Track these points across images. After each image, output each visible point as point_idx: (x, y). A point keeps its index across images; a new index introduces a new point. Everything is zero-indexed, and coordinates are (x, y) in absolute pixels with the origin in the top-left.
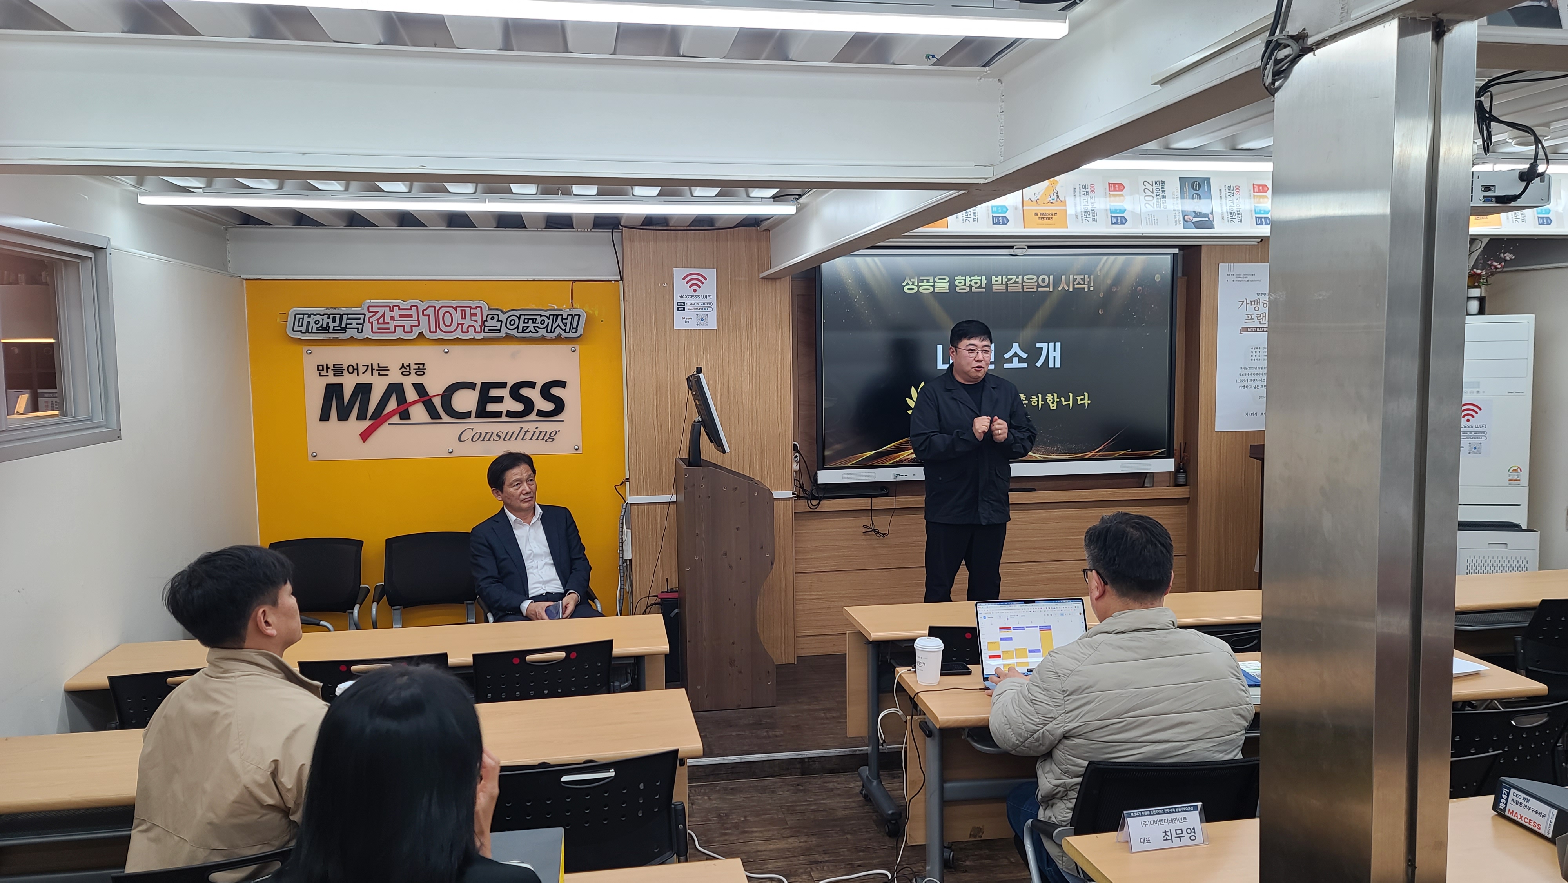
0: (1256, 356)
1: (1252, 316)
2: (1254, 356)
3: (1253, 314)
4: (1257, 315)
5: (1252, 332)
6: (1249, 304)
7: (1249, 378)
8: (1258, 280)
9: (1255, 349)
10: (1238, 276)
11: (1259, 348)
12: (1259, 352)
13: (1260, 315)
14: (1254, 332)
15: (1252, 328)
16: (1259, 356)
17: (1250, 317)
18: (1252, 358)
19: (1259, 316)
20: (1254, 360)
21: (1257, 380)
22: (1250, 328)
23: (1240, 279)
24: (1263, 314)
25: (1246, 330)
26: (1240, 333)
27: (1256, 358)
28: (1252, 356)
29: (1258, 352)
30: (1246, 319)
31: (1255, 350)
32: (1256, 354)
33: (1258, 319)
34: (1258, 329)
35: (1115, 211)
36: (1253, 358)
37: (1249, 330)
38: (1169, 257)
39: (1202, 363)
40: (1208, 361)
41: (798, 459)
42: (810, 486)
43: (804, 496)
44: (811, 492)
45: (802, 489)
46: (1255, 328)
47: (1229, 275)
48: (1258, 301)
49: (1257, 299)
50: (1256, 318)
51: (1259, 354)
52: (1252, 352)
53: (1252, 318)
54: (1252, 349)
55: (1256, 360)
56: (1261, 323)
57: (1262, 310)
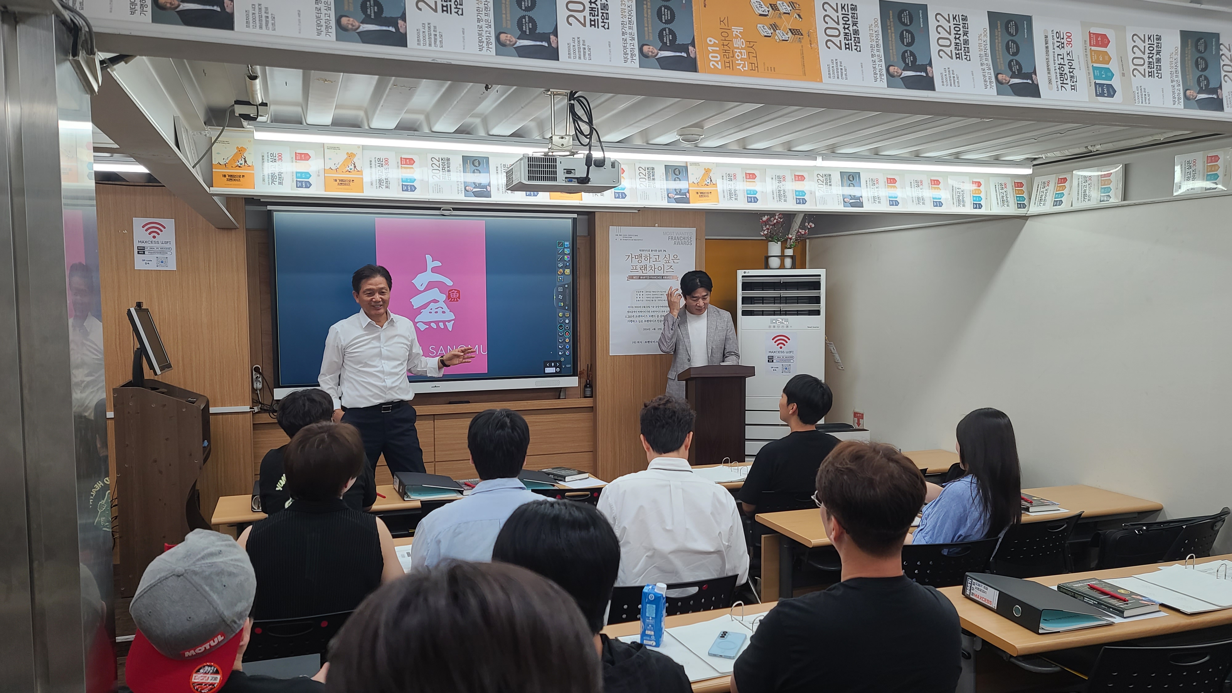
3: (637, 265)
4: (640, 266)
5: (637, 279)
6: (633, 257)
7: (635, 314)
8: (640, 240)
9: (639, 292)
10: (625, 236)
11: (643, 292)
15: (637, 276)
16: (643, 298)
17: (635, 268)
19: (642, 267)
21: (641, 317)
22: (634, 276)
23: (626, 238)
24: (645, 265)
25: (631, 277)
26: (627, 280)
29: (641, 295)
30: (632, 270)
34: (641, 278)
36: (638, 299)
37: (634, 278)
38: (571, 220)
39: (598, 303)
40: (603, 301)
41: (260, 379)
42: (268, 402)
43: (262, 410)
44: (269, 407)
45: (263, 404)
46: (639, 277)
47: (618, 235)
48: (641, 256)
49: (640, 254)
50: (640, 269)
51: (643, 296)
52: (637, 295)
53: (637, 268)
54: (637, 292)
55: (640, 300)
56: (643, 272)
57: (644, 263)
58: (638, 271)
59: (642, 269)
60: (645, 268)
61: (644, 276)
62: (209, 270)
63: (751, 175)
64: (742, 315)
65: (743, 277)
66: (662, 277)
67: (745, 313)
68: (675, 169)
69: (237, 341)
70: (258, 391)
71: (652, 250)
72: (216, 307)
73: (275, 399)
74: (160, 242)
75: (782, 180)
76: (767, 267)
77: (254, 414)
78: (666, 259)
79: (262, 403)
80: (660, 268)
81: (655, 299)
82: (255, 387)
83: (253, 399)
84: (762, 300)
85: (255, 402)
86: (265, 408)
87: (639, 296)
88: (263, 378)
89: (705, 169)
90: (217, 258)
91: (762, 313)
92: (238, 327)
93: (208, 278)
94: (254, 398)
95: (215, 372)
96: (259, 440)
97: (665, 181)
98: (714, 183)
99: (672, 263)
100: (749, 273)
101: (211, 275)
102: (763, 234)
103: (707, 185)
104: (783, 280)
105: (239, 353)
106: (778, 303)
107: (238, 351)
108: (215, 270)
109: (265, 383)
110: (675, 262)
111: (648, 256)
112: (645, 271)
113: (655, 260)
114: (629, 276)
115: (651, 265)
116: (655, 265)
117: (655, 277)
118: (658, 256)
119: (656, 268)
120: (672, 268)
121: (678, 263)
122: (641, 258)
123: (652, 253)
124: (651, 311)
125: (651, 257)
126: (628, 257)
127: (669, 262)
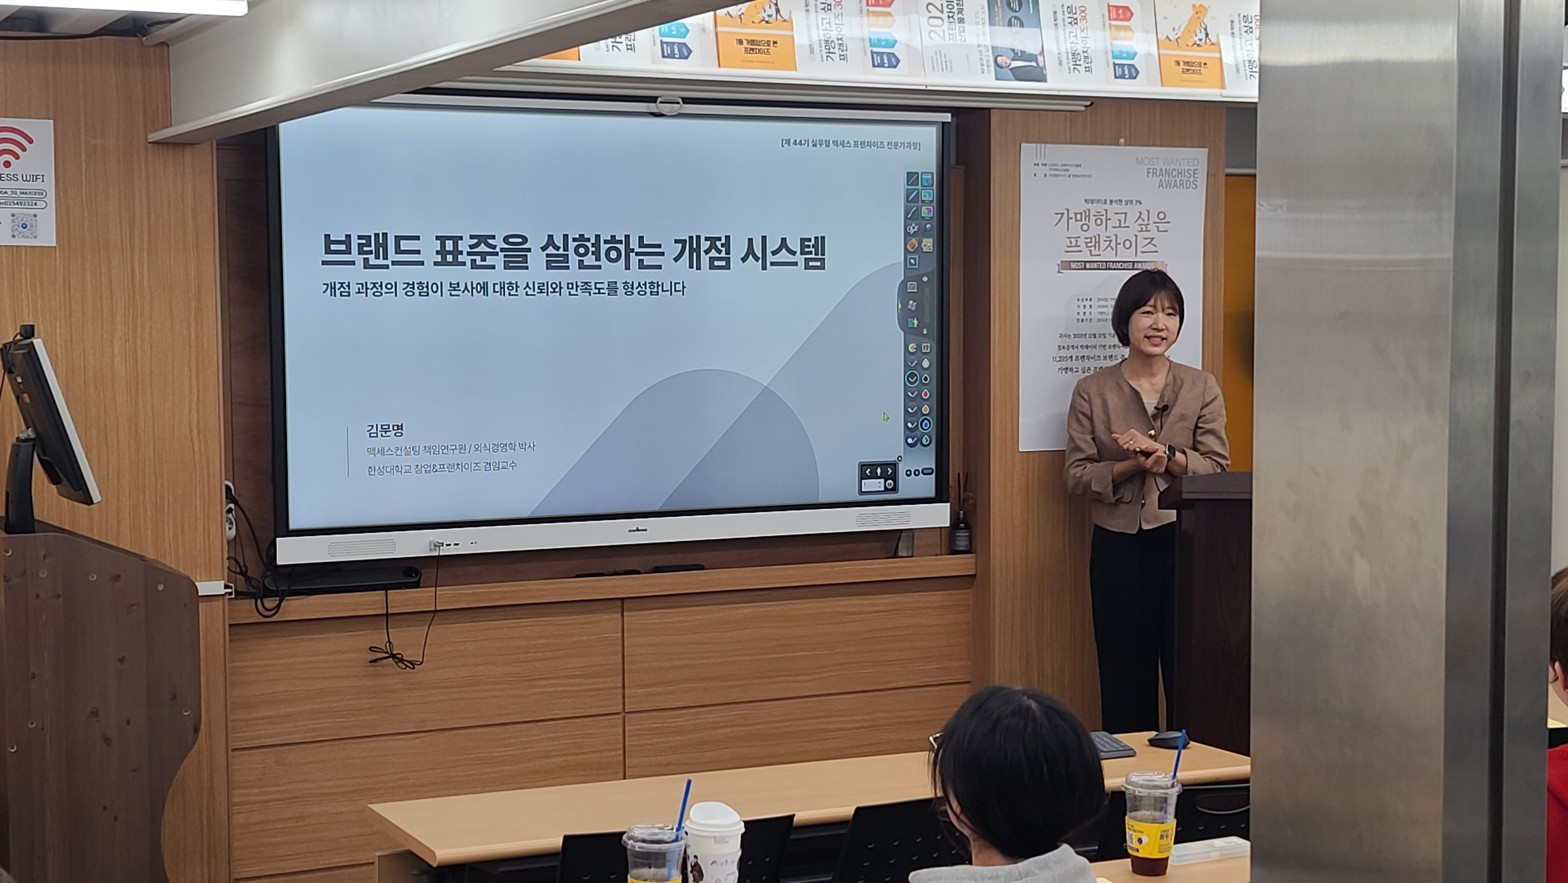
1: (1077, 241)
2: (1082, 314)
3: (1079, 237)
4: (1086, 238)
5: (1078, 269)
6: (1072, 218)
7: (1074, 353)
8: (1086, 176)
9: (1083, 300)
11: (1091, 299)
12: (1091, 306)
14: (1081, 269)
15: (1078, 262)
16: (1090, 313)
17: (1074, 243)
19: (1089, 240)
20: (1082, 320)
21: (1088, 358)
22: (1073, 262)
23: (1056, 172)
24: (1095, 237)
25: (1066, 265)
26: (1059, 272)
27: (1084, 317)
29: (1088, 307)
30: (1068, 247)
31: (1083, 304)
32: (1084, 310)
34: (1088, 266)
35: (878, 43)
36: (1080, 317)
37: (1072, 267)
38: (936, 128)
40: (1006, 321)
41: (232, 516)
46: (1083, 263)
47: (1038, 165)
48: (1087, 214)
49: (1085, 209)
50: (1085, 244)
51: (1091, 310)
52: (1079, 306)
53: (1078, 244)
54: (1078, 300)
55: (1084, 320)
56: (1093, 254)
57: (1094, 230)
58: (1081, 251)
59: (1089, 245)
60: (1096, 242)
61: (1093, 262)
62: (132, 247)
69: (194, 423)
71: (1111, 201)
72: (147, 336)
73: (280, 563)
74: (20, 177)
78: (1140, 221)
80: (1127, 244)
87: (1082, 310)
88: (242, 513)
90: (149, 218)
92: (198, 386)
93: (129, 265)
95: (144, 498)
99: (1152, 232)
101: (136, 259)
105: (200, 450)
107: (196, 448)
108: (145, 247)
109: (244, 526)
110: (1160, 229)
111: (1103, 215)
112: (1095, 249)
113: (1118, 225)
114: (1062, 262)
115: (1110, 237)
116: (1116, 236)
117: (1119, 266)
118: (1124, 215)
119: (1120, 244)
120: (1153, 242)
121: (1166, 231)
122: (1087, 218)
123: (1113, 209)
124: (1107, 346)
125: (1108, 217)
126: (1060, 215)
127: (1148, 229)
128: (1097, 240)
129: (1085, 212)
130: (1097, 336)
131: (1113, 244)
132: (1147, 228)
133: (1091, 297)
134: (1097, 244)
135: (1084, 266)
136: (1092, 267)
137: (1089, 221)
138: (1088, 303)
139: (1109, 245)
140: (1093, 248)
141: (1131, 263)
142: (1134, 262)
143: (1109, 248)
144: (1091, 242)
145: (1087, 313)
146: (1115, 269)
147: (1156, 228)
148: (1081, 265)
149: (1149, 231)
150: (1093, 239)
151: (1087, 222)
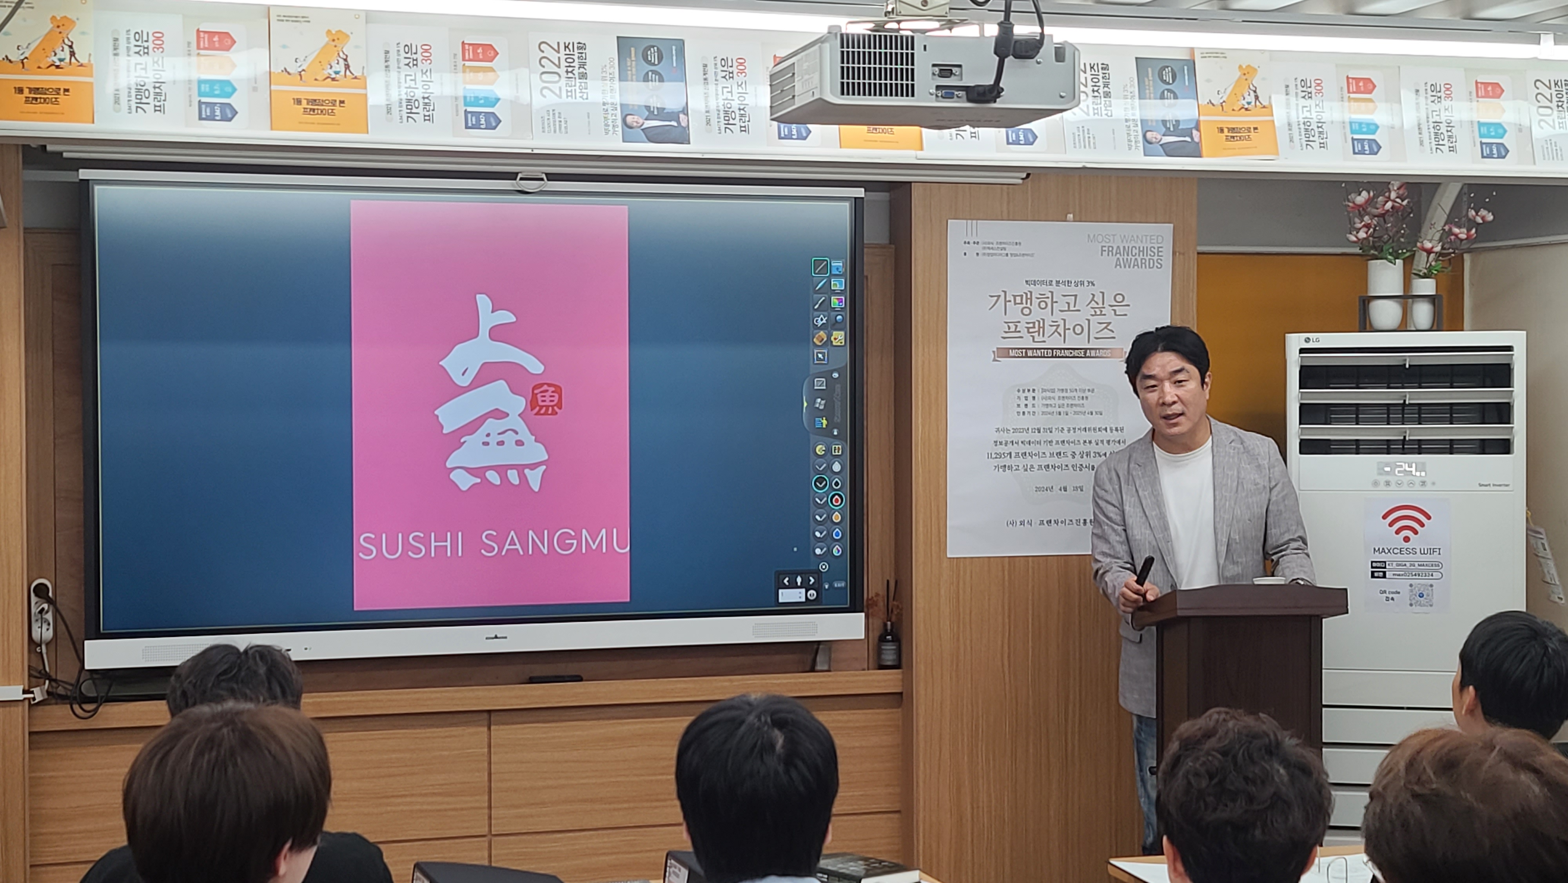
0: (1026, 405)
1: (1016, 326)
2: (1023, 406)
3: (1019, 322)
4: (1028, 323)
5: (1018, 357)
6: (1010, 301)
7: (1013, 449)
8: (1027, 255)
9: (1024, 391)
10: (988, 246)
11: (1034, 390)
12: (1034, 398)
13: (1034, 323)
14: (1022, 357)
15: (1019, 349)
16: (1033, 406)
17: (1013, 328)
18: (1019, 410)
19: (1031, 325)
20: (1024, 413)
21: (1031, 455)
22: (1012, 349)
23: (992, 251)
24: (1039, 322)
25: (1004, 353)
26: (995, 360)
27: (1026, 410)
28: (1019, 405)
29: (1030, 398)
30: (1006, 332)
31: (1025, 395)
32: (1026, 402)
33: (1029, 332)
34: (1030, 353)
35: (476, 101)
36: (1021, 410)
37: (1011, 354)
39: (917, 418)
40: (930, 414)
41: (49, 617)
42: (67, 674)
43: (53, 697)
44: (70, 688)
45: (55, 680)
46: (1024, 351)
47: (969, 243)
48: (1029, 296)
49: (1026, 291)
50: (1026, 330)
51: (1034, 402)
52: (1019, 398)
53: (1018, 330)
54: (1019, 391)
55: (1026, 413)
56: (1036, 340)
57: (1037, 314)
58: (1022, 337)
59: (1031, 330)
60: (1039, 327)
61: (1036, 349)
63: (1361, 84)
64: (1301, 453)
65: (1302, 351)
66: (1085, 353)
67: (1308, 447)
68: (1164, 68)
70: (44, 647)
71: (1058, 282)
73: (87, 667)
75: (1442, 94)
76: (1365, 325)
77: (33, 706)
78: (1093, 304)
79: (54, 677)
80: (1078, 330)
81: (1066, 409)
82: (36, 635)
83: (29, 667)
84: (1356, 414)
85: (36, 675)
86: (61, 691)
87: (1023, 402)
88: (57, 612)
89: (1240, 67)
91: (1356, 447)
94: (33, 665)
96: (43, 775)
97: (1137, 101)
98: (1265, 103)
99: (1109, 316)
100: (1318, 340)
102: (1354, 239)
103: (1247, 109)
104: (1410, 359)
106: (1396, 422)
109: (61, 627)
110: (1117, 313)
111: (1048, 298)
112: (1039, 335)
113: (1067, 309)
114: (998, 349)
115: (1057, 322)
116: (1065, 320)
117: (1067, 353)
118: (1073, 297)
119: (1069, 329)
120: (1109, 327)
121: (1126, 315)
122: (1029, 301)
123: (1059, 291)
124: (1054, 442)
125: (1054, 300)
126: (996, 298)
127: (1103, 313)
128: (1041, 325)
129: (1026, 294)
130: (1042, 430)
131: (1061, 331)
132: (1101, 311)
133: (1034, 388)
134: (1041, 330)
135: (1025, 353)
136: (1035, 355)
137: (1031, 305)
138: (1032, 394)
139: (1056, 331)
140: (1037, 334)
141: (1082, 351)
142: (1086, 349)
143: (1056, 333)
144: (1034, 327)
145: (1030, 406)
146: (1062, 357)
147: (1113, 312)
148: (1022, 353)
149: (1105, 315)
150: (1037, 323)
151: (1029, 305)
